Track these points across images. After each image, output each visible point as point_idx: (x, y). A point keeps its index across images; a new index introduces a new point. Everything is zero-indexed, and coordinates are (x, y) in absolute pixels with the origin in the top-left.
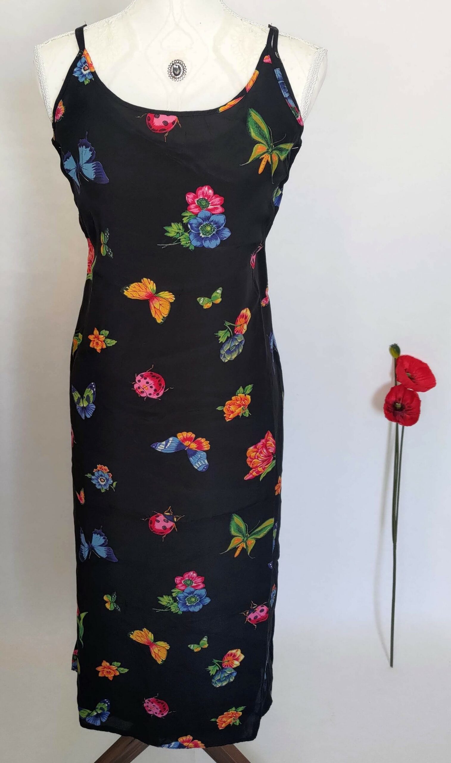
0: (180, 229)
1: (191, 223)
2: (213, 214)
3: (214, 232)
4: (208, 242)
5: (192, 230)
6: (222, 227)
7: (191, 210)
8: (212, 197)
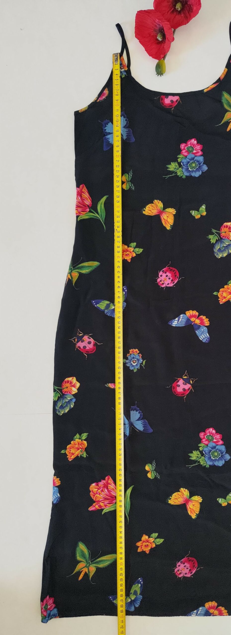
0: (176, 166)
1: (183, 162)
2: (196, 156)
3: (197, 167)
4: (194, 173)
5: (184, 167)
6: (202, 164)
7: (183, 154)
8: (196, 145)
